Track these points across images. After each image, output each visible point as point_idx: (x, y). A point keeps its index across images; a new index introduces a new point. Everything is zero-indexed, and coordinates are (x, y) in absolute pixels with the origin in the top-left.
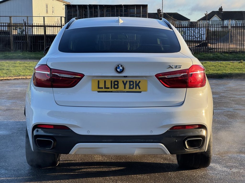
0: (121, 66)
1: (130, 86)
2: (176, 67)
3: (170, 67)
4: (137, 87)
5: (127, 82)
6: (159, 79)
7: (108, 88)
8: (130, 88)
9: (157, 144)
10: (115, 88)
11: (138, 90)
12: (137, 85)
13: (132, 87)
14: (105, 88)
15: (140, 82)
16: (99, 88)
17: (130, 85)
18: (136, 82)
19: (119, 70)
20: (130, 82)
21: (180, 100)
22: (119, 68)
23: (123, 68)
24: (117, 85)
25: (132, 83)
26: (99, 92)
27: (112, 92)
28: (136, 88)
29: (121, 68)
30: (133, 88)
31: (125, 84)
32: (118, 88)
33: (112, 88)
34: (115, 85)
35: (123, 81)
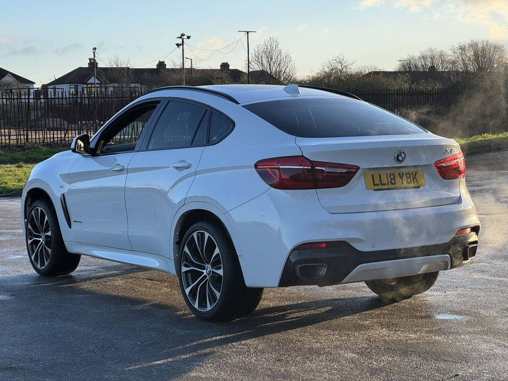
0: (403, 153)
5: (403, 174)
7: (385, 184)
10: (392, 184)
11: (416, 184)
12: (415, 178)
13: (409, 181)
15: (416, 173)
16: (374, 185)
19: (400, 158)
20: (406, 174)
23: (405, 155)
24: (394, 179)
25: (408, 176)
26: (375, 190)
27: (389, 189)
31: (402, 178)
32: (395, 183)
33: (388, 184)
34: (391, 179)
35: (399, 174)
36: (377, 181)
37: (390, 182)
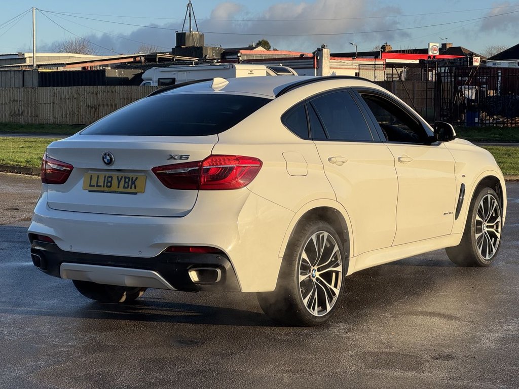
0: (108, 155)
1: (124, 185)
2: (181, 158)
3: (172, 157)
4: (133, 186)
5: (122, 177)
6: (157, 175)
7: (101, 186)
8: (124, 187)
9: (149, 271)
10: (107, 187)
11: (133, 190)
12: (133, 183)
13: (126, 185)
14: (98, 186)
15: (137, 178)
16: (91, 186)
17: (125, 182)
18: (132, 178)
19: (106, 160)
20: (126, 178)
21: (185, 208)
22: (106, 158)
23: (111, 158)
24: (111, 182)
25: (127, 180)
26: (90, 191)
27: (103, 192)
28: (131, 188)
29: (108, 158)
30: (127, 188)
31: (119, 182)
32: (110, 187)
33: (104, 187)
34: (108, 182)
35: (118, 177)
36: (94, 183)
37: (105, 185)
